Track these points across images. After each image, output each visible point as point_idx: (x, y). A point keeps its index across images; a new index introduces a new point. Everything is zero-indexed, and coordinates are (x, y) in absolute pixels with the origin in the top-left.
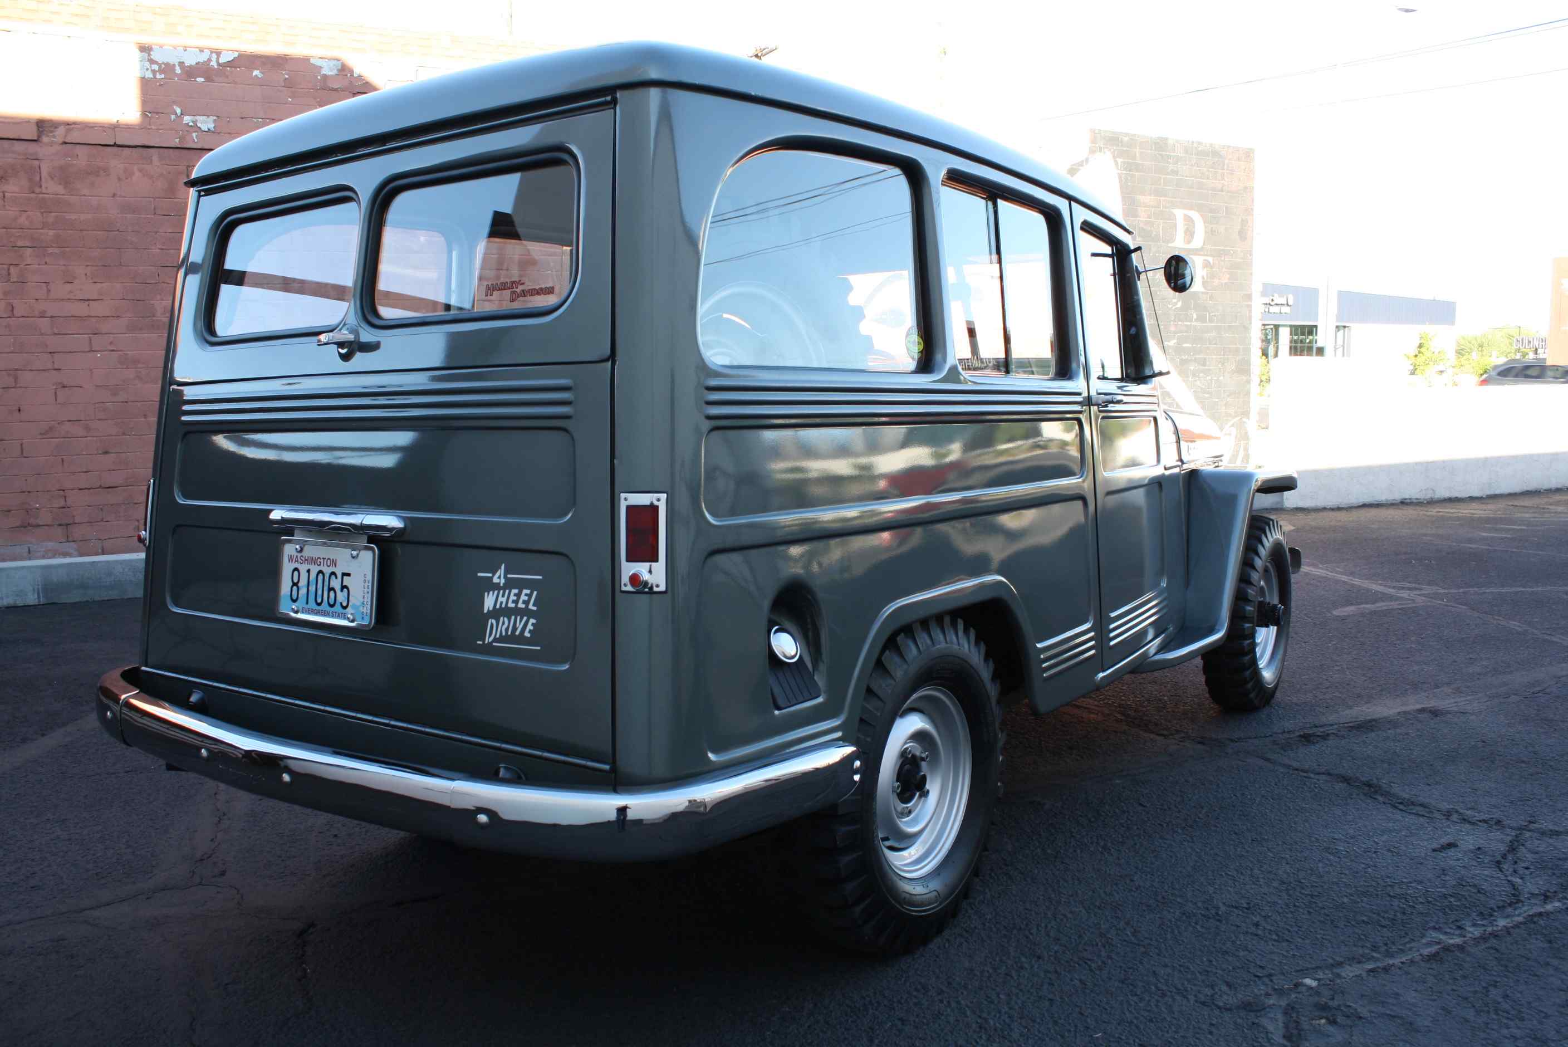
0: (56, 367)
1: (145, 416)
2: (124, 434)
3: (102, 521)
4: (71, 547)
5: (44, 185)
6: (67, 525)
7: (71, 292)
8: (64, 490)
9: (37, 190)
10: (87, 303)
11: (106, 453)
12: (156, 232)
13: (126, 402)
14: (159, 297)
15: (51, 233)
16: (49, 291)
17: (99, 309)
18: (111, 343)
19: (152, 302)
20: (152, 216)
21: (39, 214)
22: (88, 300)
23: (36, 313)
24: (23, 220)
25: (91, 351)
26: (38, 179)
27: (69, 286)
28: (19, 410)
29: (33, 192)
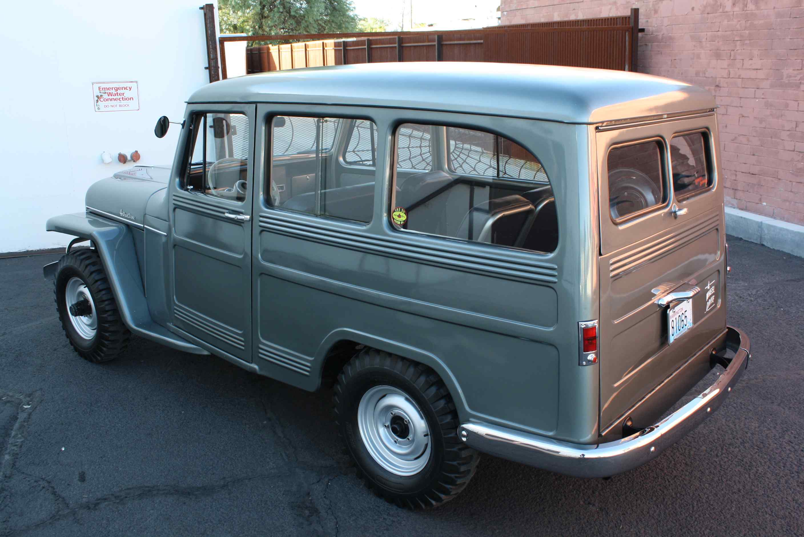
0: (741, 105)
1: (771, 137)
2: (762, 146)
3: (748, 191)
4: (735, 202)
5: (748, 6)
6: (736, 190)
7: (751, 65)
8: (736, 171)
9: (745, 9)
10: (756, 71)
11: (754, 155)
12: (789, 29)
13: (765, 128)
14: (785, 68)
15: (747, 32)
16: (743, 64)
17: (761, 75)
18: (763, 94)
19: (783, 71)
20: (789, 19)
21: (744, 22)
22: (757, 69)
23: (737, 76)
24: (738, 26)
25: (755, 98)
26: (746, 3)
27: (751, 61)
28: (726, 126)
29: (744, 10)
